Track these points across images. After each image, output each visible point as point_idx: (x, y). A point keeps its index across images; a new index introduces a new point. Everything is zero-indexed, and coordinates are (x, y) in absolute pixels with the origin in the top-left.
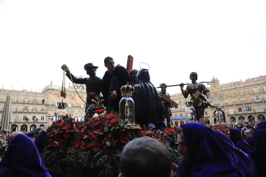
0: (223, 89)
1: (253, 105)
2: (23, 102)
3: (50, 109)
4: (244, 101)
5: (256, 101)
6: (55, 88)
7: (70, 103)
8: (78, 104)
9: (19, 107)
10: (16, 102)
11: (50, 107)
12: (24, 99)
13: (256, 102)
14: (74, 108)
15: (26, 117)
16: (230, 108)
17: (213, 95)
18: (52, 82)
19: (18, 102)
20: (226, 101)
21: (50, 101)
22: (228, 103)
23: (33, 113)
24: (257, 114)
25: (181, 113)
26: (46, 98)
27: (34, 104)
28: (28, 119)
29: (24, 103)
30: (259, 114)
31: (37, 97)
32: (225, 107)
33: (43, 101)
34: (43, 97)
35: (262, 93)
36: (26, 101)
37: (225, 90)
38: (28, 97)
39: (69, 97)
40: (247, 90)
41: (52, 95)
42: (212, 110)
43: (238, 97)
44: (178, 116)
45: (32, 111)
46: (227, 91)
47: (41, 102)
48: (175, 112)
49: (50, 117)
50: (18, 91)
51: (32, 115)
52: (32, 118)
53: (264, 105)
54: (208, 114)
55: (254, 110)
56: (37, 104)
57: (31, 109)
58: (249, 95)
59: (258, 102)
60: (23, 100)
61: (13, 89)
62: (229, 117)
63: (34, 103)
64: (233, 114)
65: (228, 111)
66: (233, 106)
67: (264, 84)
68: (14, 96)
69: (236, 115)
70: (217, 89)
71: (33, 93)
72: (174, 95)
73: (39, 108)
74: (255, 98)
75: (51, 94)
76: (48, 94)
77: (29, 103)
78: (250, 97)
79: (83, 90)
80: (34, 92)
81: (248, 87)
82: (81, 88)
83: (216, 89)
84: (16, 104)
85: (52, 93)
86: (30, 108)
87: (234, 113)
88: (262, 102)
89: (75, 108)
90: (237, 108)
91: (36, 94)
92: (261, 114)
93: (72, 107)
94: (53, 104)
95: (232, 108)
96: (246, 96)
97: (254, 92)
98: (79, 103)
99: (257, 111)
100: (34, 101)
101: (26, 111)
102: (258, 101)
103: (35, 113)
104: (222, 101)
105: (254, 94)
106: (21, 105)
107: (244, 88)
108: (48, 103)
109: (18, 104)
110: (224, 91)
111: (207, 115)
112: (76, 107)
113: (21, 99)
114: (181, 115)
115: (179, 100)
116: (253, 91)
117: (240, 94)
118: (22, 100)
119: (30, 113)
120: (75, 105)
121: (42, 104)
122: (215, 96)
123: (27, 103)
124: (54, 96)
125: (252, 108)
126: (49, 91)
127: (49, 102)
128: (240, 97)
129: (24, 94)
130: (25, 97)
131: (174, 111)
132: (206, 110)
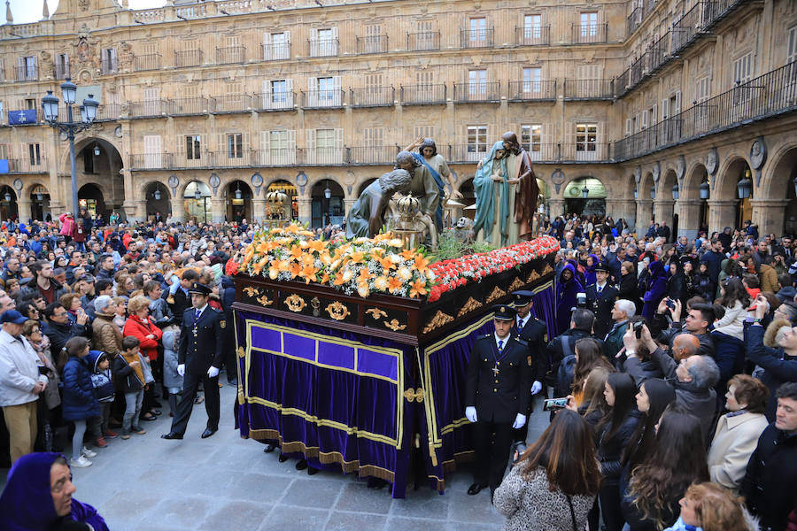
0: (124, 21)
1: (255, 122)
4: (215, 101)
5: (267, 104)
13: (266, 112)
16: (148, 134)
20: (132, 92)
22: (139, 106)
24: (264, 175)
30: (274, 176)
32: (126, 128)
35: (301, 62)
37: (130, 29)
40: (234, 42)
42: (64, 136)
43: (190, 77)
46: (142, 35)
53: (301, 132)
55: (253, 152)
58: (242, 72)
59: (276, 112)
62: (142, 183)
64: (160, 167)
65: (136, 151)
66: (159, 125)
67: (317, 19)
69: (172, 172)
70: (92, 17)
74: (267, 88)
78: (243, 80)
81: (240, 26)
83: (87, 18)
87: (164, 160)
88: (292, 111)
90: (182, 136)
92: (283, 175)
95: (159, 137)
96: (225, 74)
97: (267, 57)
99: (265, 161)
102: (278, 105)
104: (113, 92)
105: (262, 66)
107: (225, 27)
110: (126, 37)
111: (37, 162)
116: (262, 46)
117: (201, 59)
122: (82, 61)
125: (245, 144)
128: (200, 78)
132: (35, 137)
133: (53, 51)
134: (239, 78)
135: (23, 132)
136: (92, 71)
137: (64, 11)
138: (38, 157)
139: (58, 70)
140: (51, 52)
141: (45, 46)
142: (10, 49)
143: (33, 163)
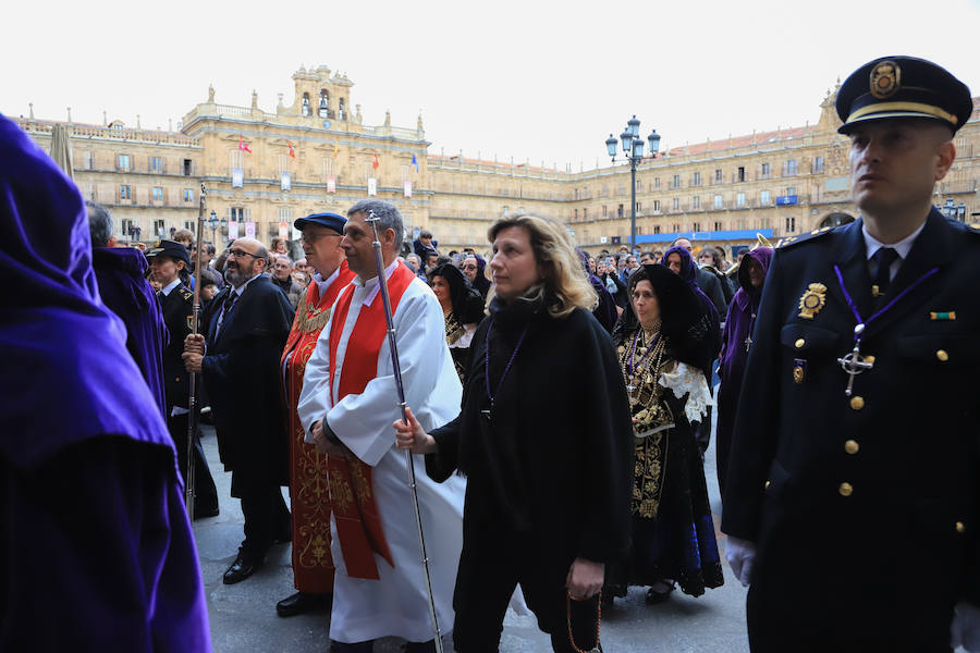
2: (112, 169)
3: (215, 194)
6: (226, 114)
7: (286, 173)
8: (315, 176)
9: (100, 185)
10: (88, 167)
11: (214, 186)
12: (117, 156)
14: (300, 192)
15: (130, 222)
17: (826, 155)
18: (212, 92)
19: (96, 168)
21: (213, 163)
23: (155, 208)
25: (695, 219)
26: (196, 154)
27: (153, 175)
28: (138, 230)
29: (117, 172)
31: (164, 148)
33: (187, 162)
34: (183, 149)
36: (125, 163)
38: (129, 151)
39: (279, 148)
41: (218, 140)
42: (815, 212)
44: (684, 229)
45: (150, 202)
47: (179, 170)
48: (675, 215)
49: (216, 223)
50: (91, 126)
51: (152, 217)
52: (152, 227)
54: (796, 226)
56: (164, 175)
57: (146, 192)
60: (112, 159)
61: (70, 119)
63: (155, 172)
68: (78, 145)
71: (144, 134)
72: (673, 150)
73: (175, 191)
75: (212, 138)
76: (203, 138)
77: (136, 171)
79: (332, 121)
80: (150, 132)
82: (324, 113)
84: (91, 177)
85: (215, 135)
86: (143, 190)
89: (305, 192)
91: (157, 138)
93: (295, 185)
94: (225, 175)
98: (318, 171)
100: (153, 162)
101: (128, 202)
103: (160, 207)
106: (108, 178)
108: (204, 172)
109: (98, 177)
111: (793, 230)
112: (309, 187)
113: (105, 156)
114: (697, 227)
115: (692, 168)
118: (108, 161)
119: (143, 208)
120: (303, 181)
121: (183, 174)
122: (834, 162)
123: (127, 170)
124: (225, 145)
126: (204, 125)
127: (207, 169)
129: (112, 139)
130: (119, 149)
131: (671, 212)
132: (792, 213)
133: (810, 155)
134: (967, 168)
135: (784, 210)
136: (842, 168)
137: (822, 128)
138: (793, 226)
139: (814, 168)
140: (810, 157)
141: (806, 152)
142: (779, 156)
143: (788, 231)
